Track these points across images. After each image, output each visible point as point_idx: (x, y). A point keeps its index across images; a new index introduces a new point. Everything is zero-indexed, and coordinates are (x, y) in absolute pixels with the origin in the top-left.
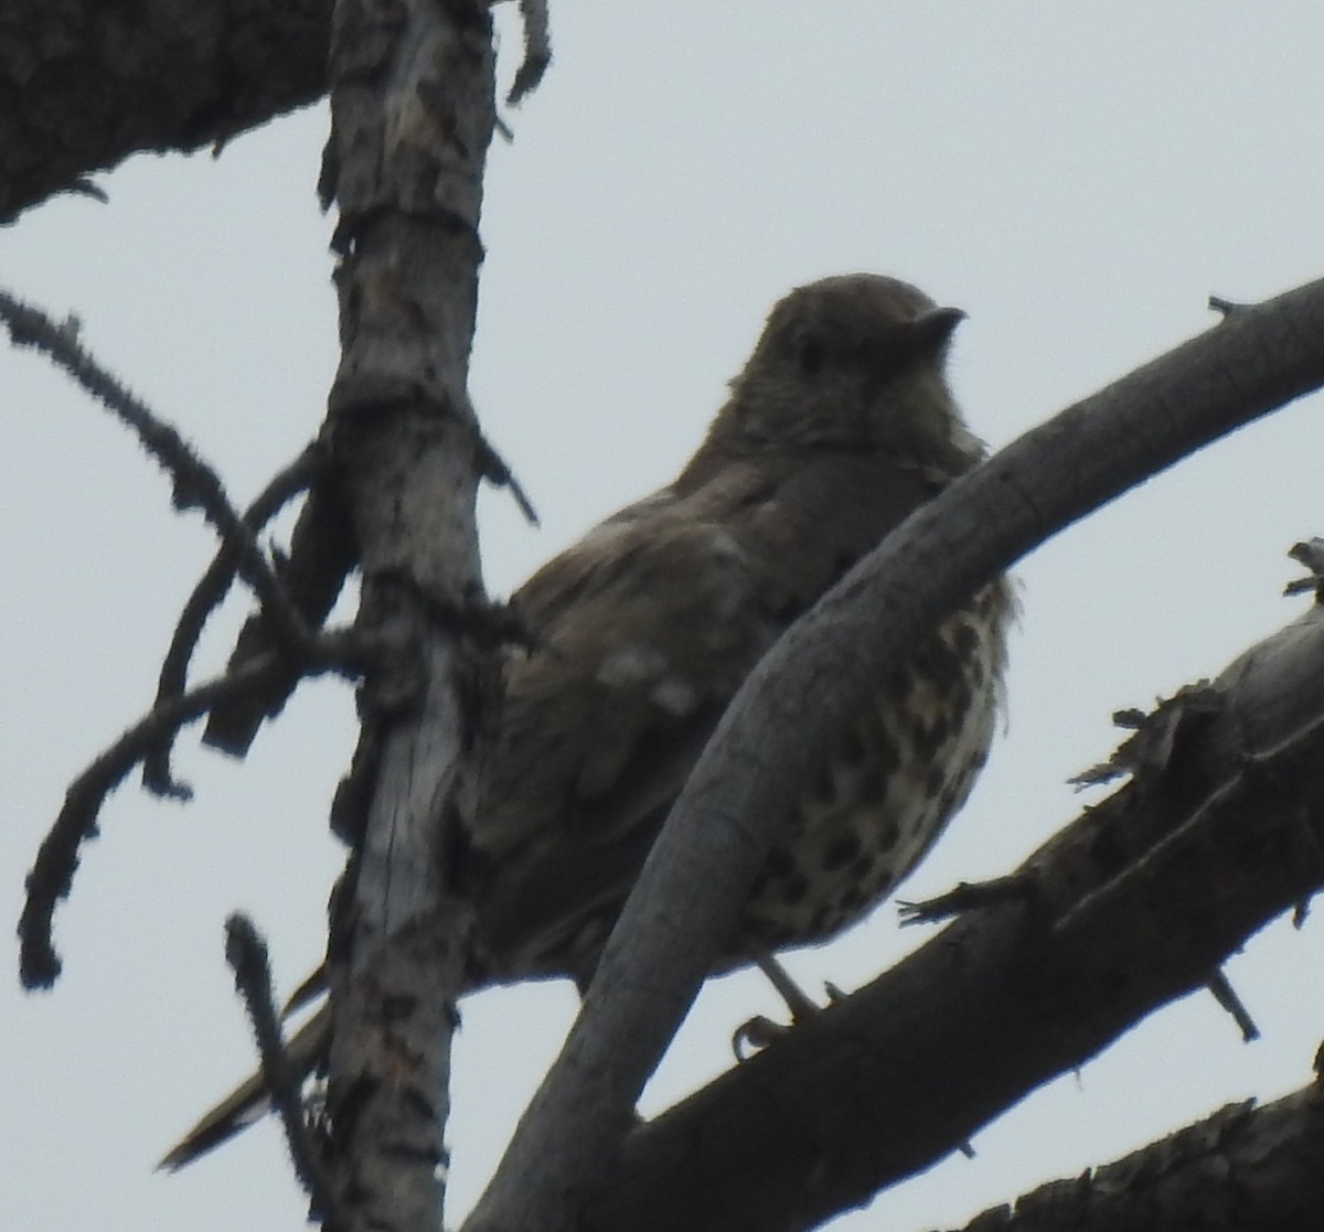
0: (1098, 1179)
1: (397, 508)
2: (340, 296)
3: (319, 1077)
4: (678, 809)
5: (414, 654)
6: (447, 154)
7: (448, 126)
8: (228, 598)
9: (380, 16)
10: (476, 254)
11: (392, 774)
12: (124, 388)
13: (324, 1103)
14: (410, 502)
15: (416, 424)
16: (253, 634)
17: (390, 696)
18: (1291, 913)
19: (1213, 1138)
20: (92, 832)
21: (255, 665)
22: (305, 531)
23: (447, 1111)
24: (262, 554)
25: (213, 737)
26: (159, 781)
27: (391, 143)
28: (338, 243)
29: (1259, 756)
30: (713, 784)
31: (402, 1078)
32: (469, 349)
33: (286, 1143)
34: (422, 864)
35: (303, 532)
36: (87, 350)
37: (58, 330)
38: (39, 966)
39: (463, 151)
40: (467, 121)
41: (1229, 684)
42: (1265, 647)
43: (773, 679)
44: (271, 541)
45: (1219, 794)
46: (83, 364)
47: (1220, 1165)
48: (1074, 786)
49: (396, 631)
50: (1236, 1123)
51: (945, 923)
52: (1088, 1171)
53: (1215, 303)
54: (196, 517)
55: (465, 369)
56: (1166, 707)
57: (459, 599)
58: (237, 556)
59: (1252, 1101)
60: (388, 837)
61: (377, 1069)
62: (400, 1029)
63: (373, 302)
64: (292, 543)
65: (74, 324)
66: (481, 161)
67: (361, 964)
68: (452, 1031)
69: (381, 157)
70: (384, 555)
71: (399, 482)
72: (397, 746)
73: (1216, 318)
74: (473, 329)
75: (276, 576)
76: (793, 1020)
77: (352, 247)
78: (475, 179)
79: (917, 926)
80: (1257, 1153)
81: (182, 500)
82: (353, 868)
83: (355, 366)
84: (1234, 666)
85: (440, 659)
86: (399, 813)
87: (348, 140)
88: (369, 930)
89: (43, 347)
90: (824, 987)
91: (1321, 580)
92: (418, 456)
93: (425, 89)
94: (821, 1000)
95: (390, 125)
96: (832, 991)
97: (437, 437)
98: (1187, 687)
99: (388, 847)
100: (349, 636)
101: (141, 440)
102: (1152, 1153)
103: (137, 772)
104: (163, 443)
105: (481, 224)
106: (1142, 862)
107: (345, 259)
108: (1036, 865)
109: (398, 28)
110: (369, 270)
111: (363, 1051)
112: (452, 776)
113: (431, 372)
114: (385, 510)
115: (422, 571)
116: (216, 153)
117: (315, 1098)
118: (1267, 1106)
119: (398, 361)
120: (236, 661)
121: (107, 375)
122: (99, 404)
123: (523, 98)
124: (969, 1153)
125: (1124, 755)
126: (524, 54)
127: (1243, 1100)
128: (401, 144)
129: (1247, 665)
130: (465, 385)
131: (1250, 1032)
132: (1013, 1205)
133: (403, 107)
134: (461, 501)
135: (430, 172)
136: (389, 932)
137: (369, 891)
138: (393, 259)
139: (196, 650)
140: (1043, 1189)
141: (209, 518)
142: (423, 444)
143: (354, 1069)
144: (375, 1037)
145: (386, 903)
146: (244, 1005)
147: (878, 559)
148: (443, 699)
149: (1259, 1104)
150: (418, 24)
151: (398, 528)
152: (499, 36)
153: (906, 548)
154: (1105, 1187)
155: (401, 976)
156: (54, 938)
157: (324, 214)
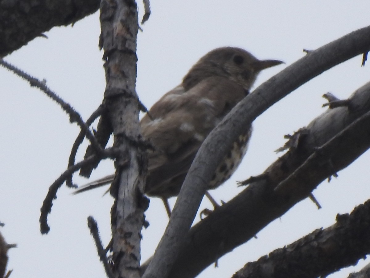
0: (288, 248)
1: (121, 119)
2: (105, 71)
3: (111, 251)
4: (188, 176)
5: (127, 153)
6: (128, 36)
7: (128, 30)
8: (83, 141)
9: (111, 5)
10: (136, 59)
11: (123, 181)
12: (57, 95)
13: (112, 258)
14: (124, 117)
15: (125, 99)
16: (90, 150)
17: (122, 163)
18: (327, 179)
19: (313, 237)
20: (55, 197)
21: (90, 157)
22: (100, 125)
23: (140, 258)
24: (91, 132)
25: (82, 174)
26: (70, 184)
27: (115, 35)
28: (104, 58)
29: (319, 148)
30: (196, 169)
31: (130, 251)
32: (135, 81)
33: (104, 268)
34: (131, 202)
35: (100, 126)
36: (48, 87)
37: (41, 82)
38: (45, 229)
39: (132, 36)
40: (132, 28)
41: (310, 127)
42: (318, 118)
43: (208, 144)
44: (93, 128)
45: (310, 157)
46: (47, 90)
47: (315, 243)
48: (276, 153)
49: (123, 148)
50: (319, 233)
51: (248, 186)
52: (285, 246)
53: (305, 51)
54: (75, 124)
55: (135, 86)
56: (296, 133)
57: (136, 139)
58: (85, 132)
59: (322, 228)
60: (123, 195)
61: (124, 250)
62: (128, 240)
63: (113, 71)
64: (98, 128)
65: (45, 81)
66: (136, 37)
67: (119, 225)
68: (141, 239)
69: (113, 38)
70: (119, 130)
71: (121, 113)
72: (124, 174)
73: (305, 54)
74: (136, 76)
75: (94, 137)
76: (214, 209)
77: (107, 59)
78: (135, 42)
79: (241, 187)
80: (324, 240)
81: (72, 121)
82: (116, 203)
83: (110, 86)
84: (311, 123)
85: (133, 154)
86: (126, 190)
87: (105, 34)
88: (120, 217)
89: (38, 87)
90: (221, 201)
91: (330, 103)
92: (125, 107)
93: (122, 21)
94: (220, 204)
95: (115, 30)
96: (223, 202)
97: (129, 102)
98: (301, 129)
99: (123, 198)
100: (112, 149)
101: (62, 107)
102: (300, 241)
103: (65, 183)
104: (67, 108)
105: (137, 52)
106: (293, 173)
107: (106, 61)
108: (268, 171)
109: (115, 8)
110: (111, 64)
111: (121, 246)
112: (137, 180)
113: (127, 87)
114: (118, 119)
115: (128, 133)
116: (73, 26)
117: (110, 257)
118: (325, 229)
119: (120, 85)
120: (86, 157)
121: (53, 92)
122: (52, 99)
123: (145, 22)
124: (256, 238)
125: (287, 145)
126: (145, 12)
127: (320, 228)
128: (118, 34)
129: (314, 123)
130: (135, 90)
131: (319, 207)
132: (268, 255)
133: (117, 26)
134: (136, 116)
135: (125, 40)
136: (125, 218)
137: (120, 208)
138: (117, 61)
139: (77, 154)
140: (275, 251)
141: (78, 124)
142: (127, 103)
143: (119, 250)
144: (123, 242)
145: (124, 211)
146: (93, 237)
147: (231, 115)
148: (134, 163)
149: (324, 229)
150: (120, 6)
151: (121, 123)
152: (138, 8)
153: (237, 112)
154: (289, 250)
155: (128, 228)
156: (48, 222)
157: (101, 51)
